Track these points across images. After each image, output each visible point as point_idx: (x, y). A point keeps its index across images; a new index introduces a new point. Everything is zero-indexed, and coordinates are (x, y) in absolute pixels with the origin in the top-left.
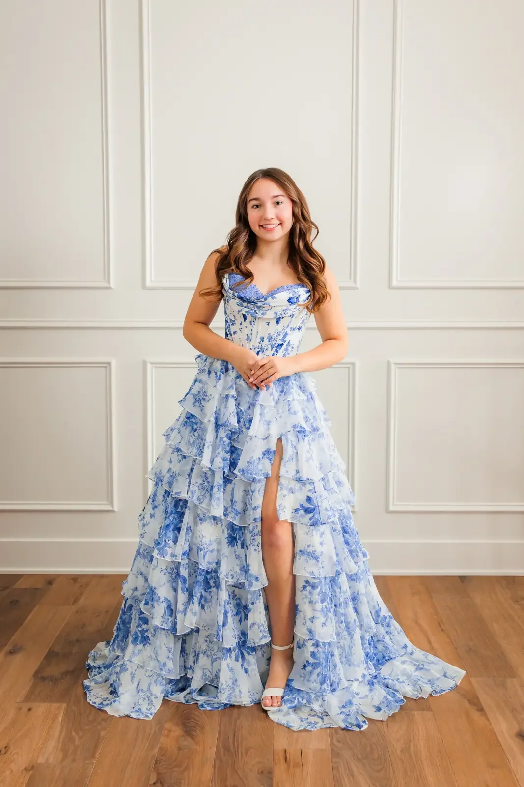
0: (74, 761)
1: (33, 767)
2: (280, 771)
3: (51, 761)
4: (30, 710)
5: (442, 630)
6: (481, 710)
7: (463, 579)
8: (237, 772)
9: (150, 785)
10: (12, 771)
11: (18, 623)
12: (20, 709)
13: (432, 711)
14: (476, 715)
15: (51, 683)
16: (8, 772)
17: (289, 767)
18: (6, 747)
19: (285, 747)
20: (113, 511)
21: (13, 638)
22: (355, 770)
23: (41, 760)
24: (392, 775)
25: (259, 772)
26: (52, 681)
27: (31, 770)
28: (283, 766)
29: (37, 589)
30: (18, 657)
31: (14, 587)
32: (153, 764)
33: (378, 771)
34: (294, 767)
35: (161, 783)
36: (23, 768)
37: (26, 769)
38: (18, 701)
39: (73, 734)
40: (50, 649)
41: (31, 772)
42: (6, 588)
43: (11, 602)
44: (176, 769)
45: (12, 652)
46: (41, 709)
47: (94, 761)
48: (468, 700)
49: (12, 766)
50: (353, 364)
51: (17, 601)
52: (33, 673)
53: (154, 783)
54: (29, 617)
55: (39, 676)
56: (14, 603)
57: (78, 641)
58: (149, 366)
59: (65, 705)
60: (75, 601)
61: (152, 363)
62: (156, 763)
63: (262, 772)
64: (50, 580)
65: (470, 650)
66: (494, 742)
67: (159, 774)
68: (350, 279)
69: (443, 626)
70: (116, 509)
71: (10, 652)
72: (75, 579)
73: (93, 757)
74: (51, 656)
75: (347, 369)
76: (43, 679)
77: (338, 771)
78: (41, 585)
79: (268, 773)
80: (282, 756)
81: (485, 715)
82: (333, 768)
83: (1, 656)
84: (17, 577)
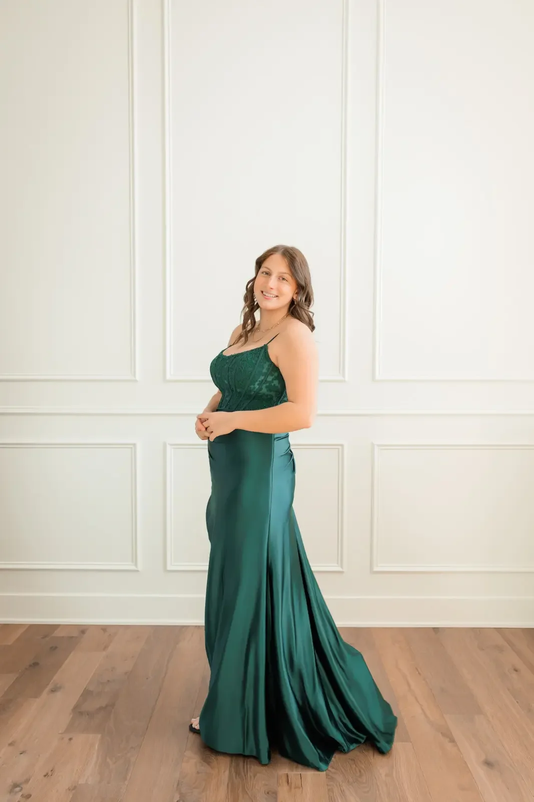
0: (108, 783)
1: (75, 788)
2: (283, 792)
3: (90, 782)
4: (70, 739)
5: (419, 673)
6: (452, 741)
7: (436, 630)
8: (247, 793)
10: (58, 791)
11: (58, 666)
12: (63, 738)
13: (411, 742)
14: (449, 746)
15: (87, 717)
16: (54, 791)
17: (291, 788)
18: (52, 771)
19: (287, 772)
20: (138, 571)
21: (55, 678)
22: (347, 792)
23: (82, 781)
24: (378, 796)
25: (266, 792)
26: (88, 714)
27: (73, 789)
28: (285, 787)
29: (72, 637)
30: (58, 695)
31: (53, 635)
32: (175, 786)
33: (367, 792)
34: (295, 788)
36: (67, 788)
37: (69, 789)
38: (60, 732)
39: (108, 760)
40: (85, 689)
41: (74, 791)
42: (45, 637)
43: (51, 648)
44: (196, 790)
45: (53, 691)
46: (80, 739)
47: (126, 783)
48: (442, 733)
49: (58, 786)
50: (342, 445)
51: (56, 648)
52: (72, 707)
54: (66, 662)
55: (78, 711)
56: (54, 649)
57: (108, 681)
58: (168, 447)
59: (99, 736)
60: (105, 648)
61: (171, 445)
62: (178, 785)
63: (268, 793)
64: (83, 630)
65: (443, 690)
66: (464, 768)
67: (181, 794)
68: (340, 372)
69: (419, 670)
70: (140, 568)
71: (52, 691)
72: (104, 628)
73: (125, 779)
74: (87, 694)
75: (337, 450)
76: (81, 713)
77: (332, 792)
78: (75, 634)
79: (273, 793)
80: (284, 779)
81: (456, 745)
82: (329, 790)
83: (45, 694)
84: (55, 627)
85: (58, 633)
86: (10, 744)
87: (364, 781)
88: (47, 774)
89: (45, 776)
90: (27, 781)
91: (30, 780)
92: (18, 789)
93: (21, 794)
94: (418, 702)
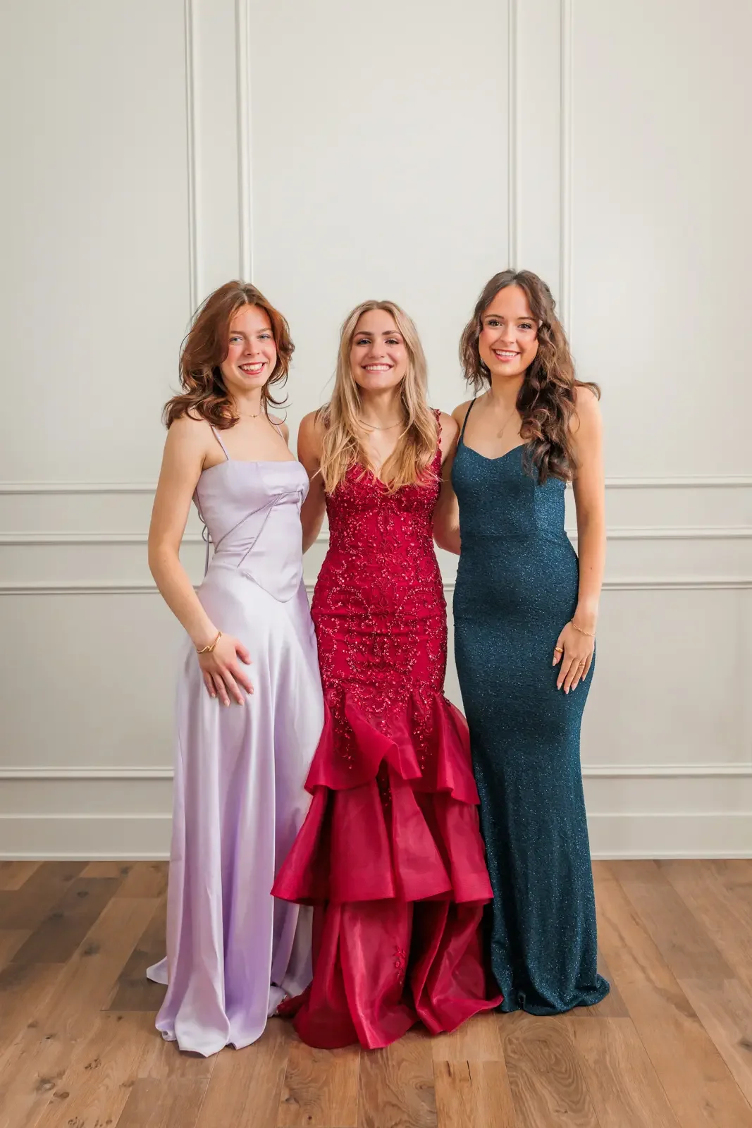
0: (182, 1076)
1: (132, 1083)
2: (442, 1085)
3: (155, 1075)
4: (120, 1018)
5: (637, 924)
6: (693, 1015)
7: (659, 863)
8: (389, 1087)
9: (282, 1102)
10: (107, 1088)
11: (91, 919)
12: (108, 1017)
13: (630, 1017)
14: (688, 1023)
15: (142, 987)
16: (102, 1089)
17: (454, 1081)
18: (96, 1061)
19: (447, 1060)
21: (90, 934)
22: (538, 1085)
23: (142, 1075)
24: (584, 1089)
25: (418, 1086)
27: (130, 1086)
28: (446, 1079)
29: (109, 879)
30: (96, 959)
31: (79, 876)
32: (283, 1078)
33: (569, 1085)
34: (460, 1081)
35: (295, 1099)
36: (121, 1084)
37: (124, 1085)
38: (103, 1009)
40: (135, 949)
41: (131, 1089)
42: (68, 878)
43: (79, 894)
44: (313, 1084)
45: (88, 952)
46: (134, 1018)
47: (209, 1076)
48: (675, 1005)
49: (107, 1081)
51: (86, 894)
52: (117, 976)
53: (286, 1100)
54: (104, 912)
55: (127, 980)
56: (83, 895)
60: (161, 893)
62: (286, 1077)
63: (421, 1088)
64: (125, 868)
65: (674, 946)
66: (712, 1053)
67: (291, 1089)
69: (637, 920)
71: (85, 953)
72: (156, 866)
73: (207, 1071)
74: (138, 956)
76: (132, 983)
77: (517, 1086)
78: (113, 873)
79: (429, 1087)
80: (444, 1069)
81: (699, 1021)
82: (511, 1083)
83: (76, 956)
84: (83, 864)
85: (85, 874)
86: (31, 1026)
87: (563, 1070)
88: (90, 1065)
89: (86, 1068)
90: (61, 1075)
91: (64, 1072)
92: (48, 1086)
93: (54, 1091)
94: (637, 962)
